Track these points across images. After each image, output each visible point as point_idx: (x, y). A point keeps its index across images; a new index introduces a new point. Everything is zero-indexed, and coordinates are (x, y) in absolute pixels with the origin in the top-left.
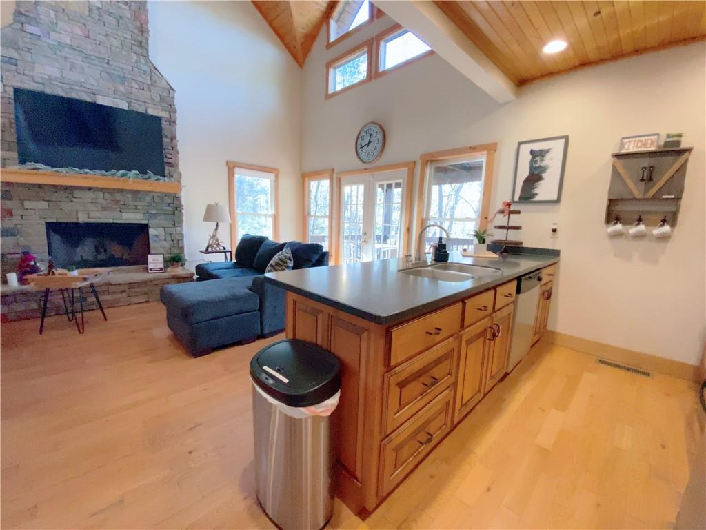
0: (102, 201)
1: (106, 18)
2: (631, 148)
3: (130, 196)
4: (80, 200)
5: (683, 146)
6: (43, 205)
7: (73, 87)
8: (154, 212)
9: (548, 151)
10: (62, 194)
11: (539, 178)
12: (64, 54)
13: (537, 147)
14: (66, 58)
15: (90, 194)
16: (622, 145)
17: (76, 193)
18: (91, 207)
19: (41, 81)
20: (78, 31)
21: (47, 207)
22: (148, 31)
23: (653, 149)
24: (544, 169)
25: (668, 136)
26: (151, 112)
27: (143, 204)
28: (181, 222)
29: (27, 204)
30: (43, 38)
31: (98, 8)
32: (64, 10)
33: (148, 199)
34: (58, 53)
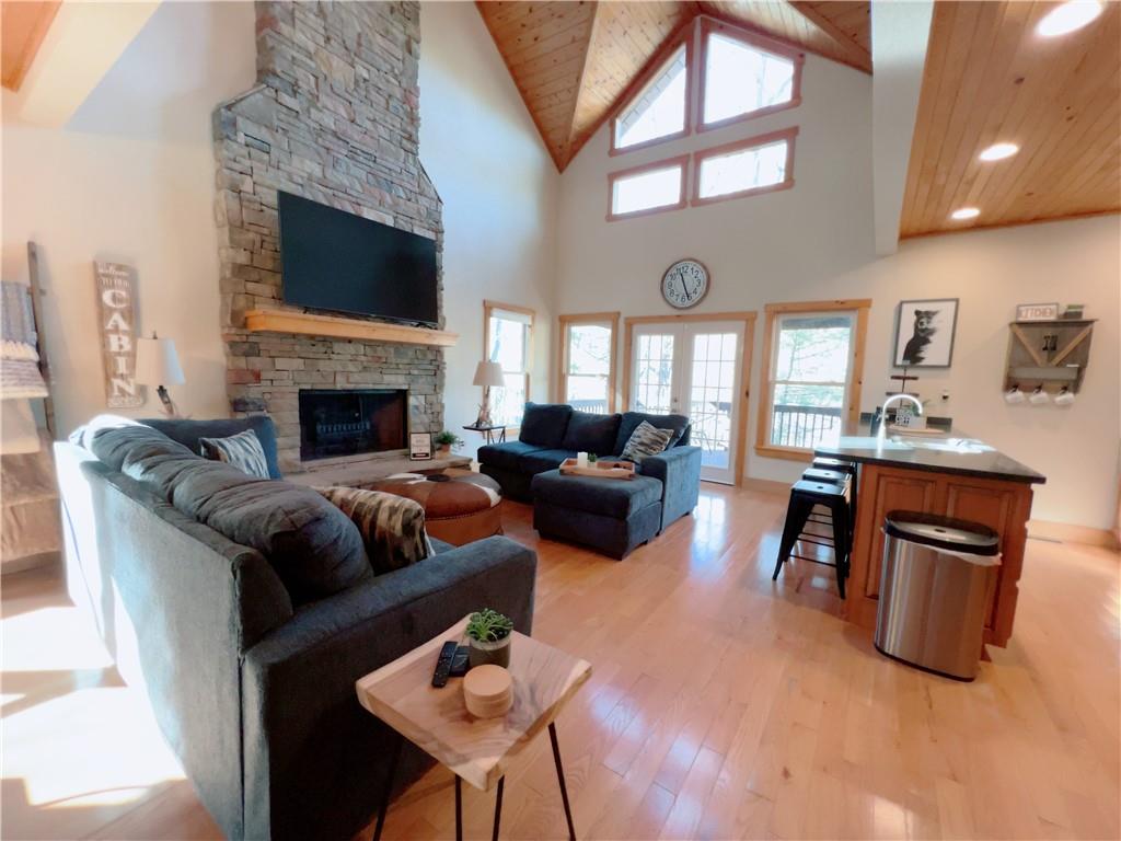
0: (363, 358)
1: (373, 95)
2: (1029, 316)
3: (392, 350)
4: (340, 357)
5: (1085, 317)
6: (298, 363)
7: (336, 192)
8: (416, 372)
9: (934, 313)
10: (320, 348)
11: (926, 341)
12: (327, 144)
13: (923, 308)
14: (328, 149)
15: (351, 348)
16: (1018, 313)
17: (337, 347)
18: (351, 367)
19: (300, 181)
20: (342, 112)
21: (302, 367)
22: (418, 119)
23: (1052, 318)
24: (931, 332)
25: (1070, 307)
26: (417, 231)
27: (405, 361)
28: (442, 386)
29: (280, 363)
30: (302, 117)
31: (365, 80)
32: (326, 78)
33: (411, 353)
34: (320, 140)
